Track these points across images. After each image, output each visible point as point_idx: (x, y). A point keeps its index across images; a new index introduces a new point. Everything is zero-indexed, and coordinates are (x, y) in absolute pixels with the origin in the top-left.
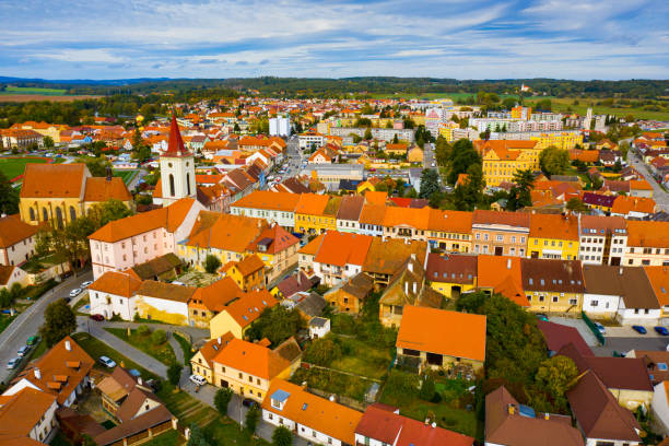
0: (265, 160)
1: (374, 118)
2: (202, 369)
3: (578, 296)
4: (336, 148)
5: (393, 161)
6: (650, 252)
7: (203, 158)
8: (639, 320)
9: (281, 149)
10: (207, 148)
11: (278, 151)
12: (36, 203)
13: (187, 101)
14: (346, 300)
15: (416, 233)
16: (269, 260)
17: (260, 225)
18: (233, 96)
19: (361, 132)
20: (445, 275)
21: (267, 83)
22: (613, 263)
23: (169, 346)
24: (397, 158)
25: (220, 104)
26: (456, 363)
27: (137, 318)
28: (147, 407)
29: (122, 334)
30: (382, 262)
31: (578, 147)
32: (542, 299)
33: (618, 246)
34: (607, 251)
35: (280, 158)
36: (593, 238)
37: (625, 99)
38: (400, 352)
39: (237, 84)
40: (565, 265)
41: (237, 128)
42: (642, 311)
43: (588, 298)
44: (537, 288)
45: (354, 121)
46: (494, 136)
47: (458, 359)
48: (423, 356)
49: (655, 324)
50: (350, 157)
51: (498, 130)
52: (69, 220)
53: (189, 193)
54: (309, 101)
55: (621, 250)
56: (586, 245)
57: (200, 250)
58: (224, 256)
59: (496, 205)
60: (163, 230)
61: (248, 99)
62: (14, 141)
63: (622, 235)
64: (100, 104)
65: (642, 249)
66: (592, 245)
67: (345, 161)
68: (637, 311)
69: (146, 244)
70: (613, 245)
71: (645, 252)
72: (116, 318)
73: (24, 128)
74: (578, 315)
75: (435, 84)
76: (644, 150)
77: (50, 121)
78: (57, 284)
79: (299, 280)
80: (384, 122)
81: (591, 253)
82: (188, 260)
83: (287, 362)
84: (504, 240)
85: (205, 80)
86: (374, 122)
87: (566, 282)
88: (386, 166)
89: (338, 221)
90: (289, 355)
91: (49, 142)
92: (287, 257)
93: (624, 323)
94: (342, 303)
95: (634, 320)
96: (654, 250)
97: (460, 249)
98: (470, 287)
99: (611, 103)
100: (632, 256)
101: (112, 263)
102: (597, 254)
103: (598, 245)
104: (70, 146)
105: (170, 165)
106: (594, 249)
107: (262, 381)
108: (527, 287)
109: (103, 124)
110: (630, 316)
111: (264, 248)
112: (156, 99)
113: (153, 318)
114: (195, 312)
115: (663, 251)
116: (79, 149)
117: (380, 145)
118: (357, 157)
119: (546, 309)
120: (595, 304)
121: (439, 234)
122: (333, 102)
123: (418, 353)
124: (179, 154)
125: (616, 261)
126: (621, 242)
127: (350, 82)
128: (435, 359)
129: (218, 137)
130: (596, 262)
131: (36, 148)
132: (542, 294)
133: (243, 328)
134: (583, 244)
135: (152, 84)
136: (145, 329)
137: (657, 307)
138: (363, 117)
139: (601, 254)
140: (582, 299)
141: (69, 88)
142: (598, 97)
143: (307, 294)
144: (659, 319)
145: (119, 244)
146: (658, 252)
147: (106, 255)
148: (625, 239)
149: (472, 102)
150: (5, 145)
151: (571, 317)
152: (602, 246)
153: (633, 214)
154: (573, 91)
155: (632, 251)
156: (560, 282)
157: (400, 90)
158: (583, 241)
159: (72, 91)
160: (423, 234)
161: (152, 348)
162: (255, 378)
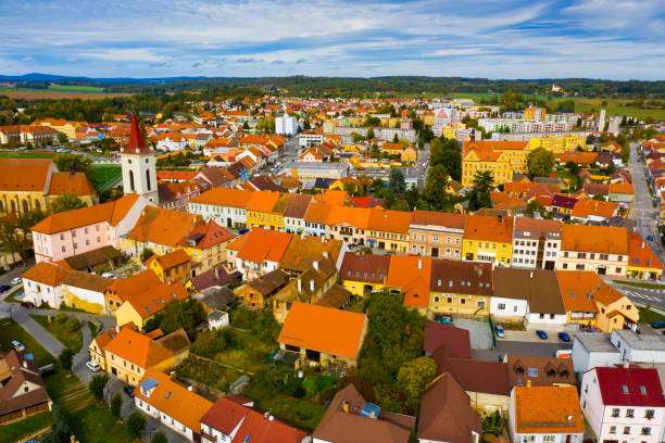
0: (254, 158)
1: (384, 118)
2: (97, 356)
3: (484, 299)
4: (332, 147)
5: (385, 160)
6: (584, 256)
7: (202, 155)
8: (544, 325)
9: (276, 146)
10: (208, 146)
11: (272, 149)
12: (4, 196)
13: (212, 99)
14: (252, 295)
15: (357, 232)
16: (197, 255)
17: (195, 220)
18: (258, 94)
19: (364, 132)
20: (358, 274)
21: (297, 83)
22: (547, 267)
23: (81, 333)
24: (391, 157)
25: (244, 102)
26: (332, 360)
27: (63, 306)
28: (26, 389)
29: (42, 321)
30: (298, 259)
31: (579, 149)
32: (449, 300)
33: (552, 250)
34: (540, 254)
35: (274, 156)
36: (526, 241)
37: (657, 101)
38: (283, 347)
39: (269, 83)
40: (476, 268)
41: (246, 126)
42: (547, 316)
43: (495, 301)
44: (445, 289)
45: (364, 120)
46: (496, 137)
47: (334, 357)
48: (303, 352)
49: (561, 330)
50: (343, 156)
51: (501, 131)
52: (22, 211)
53: (149, 189)
54: (332, 100)
55: (554, 254)
56: (519, 247)
57: (138, 243)
58: (159, 250)
59: (459, 206)
60: (107, 224)
61: (273, 98)
62: (30, 136)
63: (556, 238)
64: (130, 102)
65: (576, 254)
66: (525, 248)
67: (337, 160)
68: (542, 316)
69: (88, 236)
70: (546, 249)
71: (579, 256)
72: (45, 305)
73: (44, 124)
74: (485, 317)
75: (465, 84)
76: (647, 153)
77: (69, 118)
78: (4, 272)
79: (217, 275)
80: (393, 122)
81: (524, 257)
82: (129, 253)
83: (171, 352)
84: (441, 241)
85: (239, 79)
86: (383, 122)
87: (475, 285)
88: (376, 166)
89: (286, 219)
90: (175, 346)
91: (63, 138)
92: (219, 252)
93: (528, 327)
94: (248, 298)
95: (540, 325)
96: (588, 255)
97: (398, 249)
98: (381, 286)
99: (642, 103)
100: (566, 260)
101: (51, 255)
102: (531, 257)
103: (531, 248)
104: (83, 142)
105: (130, 162)
106: (528, 252)
107: (141, 369)
108: (434, 288)
109: (122, 121)
110: (535, 321)
111: (194, 244)
112: (184, 98)
113: (77, 307)
114: (111, 303)
115: (597, 256)
116: (89, 145)
117: (380, 144)
118: (349, 156)
119: (454, 311)
120: (502, 307)
121: (378, 234)
122: (355, 101)
123: (298, 349)
124: (137, 150)
125: (550, 265)
126: (555, 245)
127: (380, 81)
128: (313, 355)
129: (224, 135)
130: (530, 266)
131: (50, 143)
132: (449, 295)
133: (144, 319)
134: (516, 247)
135: (187, 82)
136: (63, 317)
137: (562, 312)
138: (373, 116)
139: (535, 258)
140: (489, 302)
141: (107, 86)
142: (630, 98)
143: (218, 287)
144: (565, 325)
145: (58, 236)
146: (592, 257)
147: (47, 246)
148: (559, 242)
149: (495, 103)
150: (22, 140)
151: (478, 320)
152: (536, 249)
153: (593, 218)
154: (606, 91)
155: (566, 255)
156: (469, 284)
157: (427, 90)
158: (517, 244)
159: (109, 89)
160: (363, 233)
161: (65, 335)
162: (135, 367)
